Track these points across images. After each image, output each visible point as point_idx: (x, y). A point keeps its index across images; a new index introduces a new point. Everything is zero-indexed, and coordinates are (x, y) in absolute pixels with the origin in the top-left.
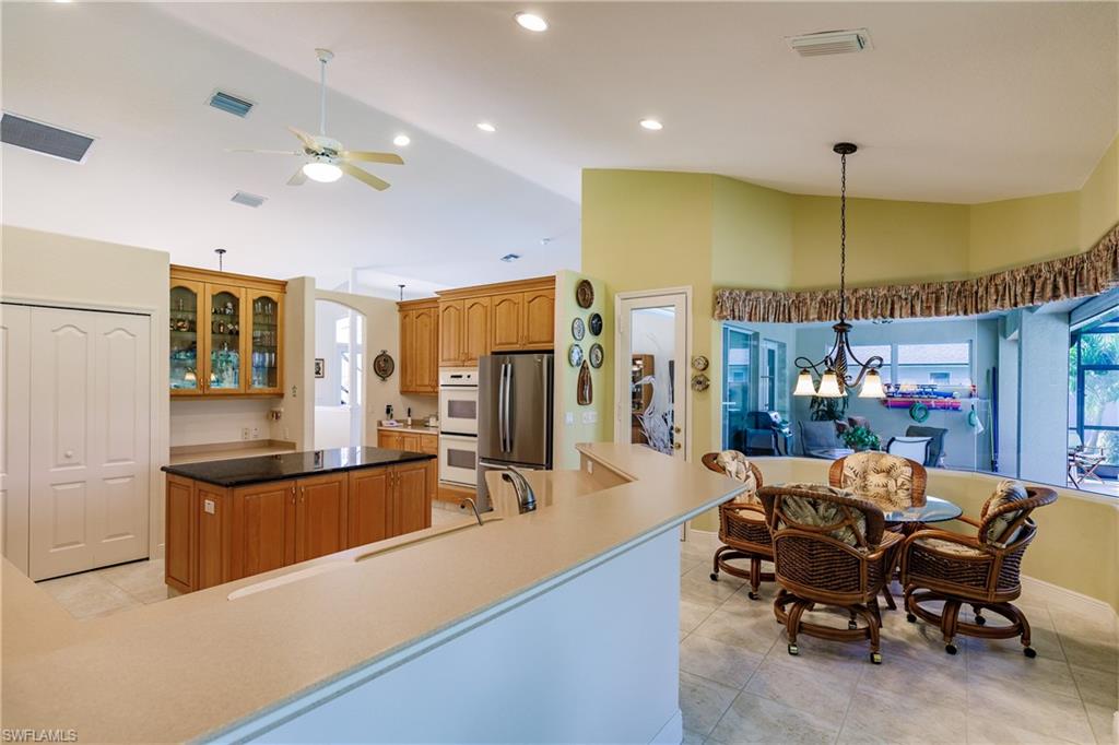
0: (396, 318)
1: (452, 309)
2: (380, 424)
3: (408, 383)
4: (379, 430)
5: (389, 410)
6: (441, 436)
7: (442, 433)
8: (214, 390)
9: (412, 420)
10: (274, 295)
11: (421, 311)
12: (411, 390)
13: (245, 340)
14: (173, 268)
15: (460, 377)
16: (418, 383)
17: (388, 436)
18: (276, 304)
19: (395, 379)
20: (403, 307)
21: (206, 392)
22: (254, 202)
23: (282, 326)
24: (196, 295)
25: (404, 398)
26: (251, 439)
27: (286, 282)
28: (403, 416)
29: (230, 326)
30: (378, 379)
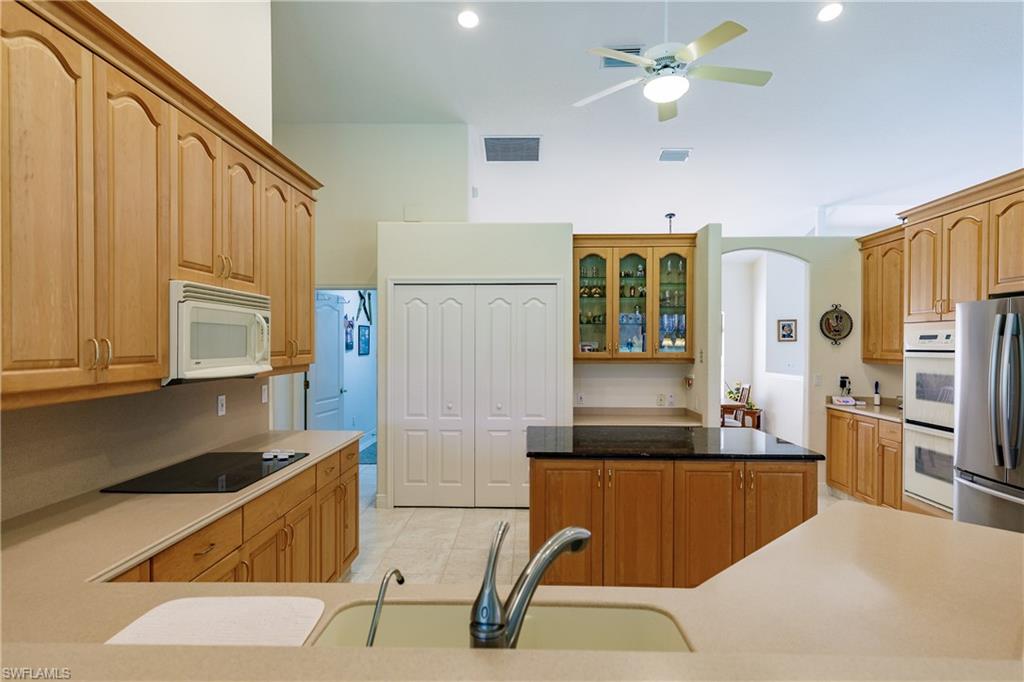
0: (857, 259)
1: (923, 236)
2: (830, 400)
3: (871, 348)
4: (828, 408)
5: (843, 383)
6: (906, 425)
7: (908, 421)
8: (625, 354)
9: (881, 399)
10: (683, 252)
11: (888, 246)
12: (874, 357)
13: (652, 304)
14: (576, 238)
15: (935, 337)
16: (885, 347)
17: (839, 418)
18: (685, 260)
19: (854, 342)
20: (865, 243)
21: (615, 356)
22: (681, 156)
23: (692, 283)
24: (605, 260)
25: (867, 367)
26: (666, 406)
27: (696, 234)
28: (869, 392)
29: (640, 289)
30: (827, 343)
